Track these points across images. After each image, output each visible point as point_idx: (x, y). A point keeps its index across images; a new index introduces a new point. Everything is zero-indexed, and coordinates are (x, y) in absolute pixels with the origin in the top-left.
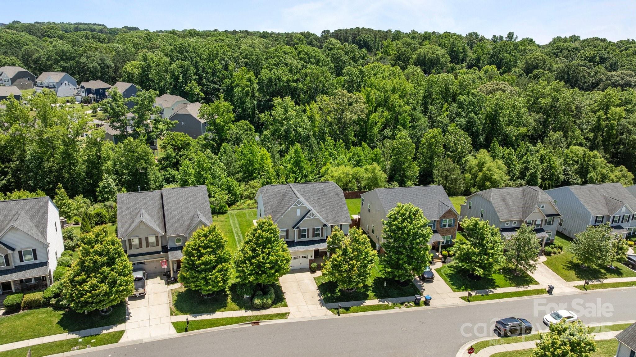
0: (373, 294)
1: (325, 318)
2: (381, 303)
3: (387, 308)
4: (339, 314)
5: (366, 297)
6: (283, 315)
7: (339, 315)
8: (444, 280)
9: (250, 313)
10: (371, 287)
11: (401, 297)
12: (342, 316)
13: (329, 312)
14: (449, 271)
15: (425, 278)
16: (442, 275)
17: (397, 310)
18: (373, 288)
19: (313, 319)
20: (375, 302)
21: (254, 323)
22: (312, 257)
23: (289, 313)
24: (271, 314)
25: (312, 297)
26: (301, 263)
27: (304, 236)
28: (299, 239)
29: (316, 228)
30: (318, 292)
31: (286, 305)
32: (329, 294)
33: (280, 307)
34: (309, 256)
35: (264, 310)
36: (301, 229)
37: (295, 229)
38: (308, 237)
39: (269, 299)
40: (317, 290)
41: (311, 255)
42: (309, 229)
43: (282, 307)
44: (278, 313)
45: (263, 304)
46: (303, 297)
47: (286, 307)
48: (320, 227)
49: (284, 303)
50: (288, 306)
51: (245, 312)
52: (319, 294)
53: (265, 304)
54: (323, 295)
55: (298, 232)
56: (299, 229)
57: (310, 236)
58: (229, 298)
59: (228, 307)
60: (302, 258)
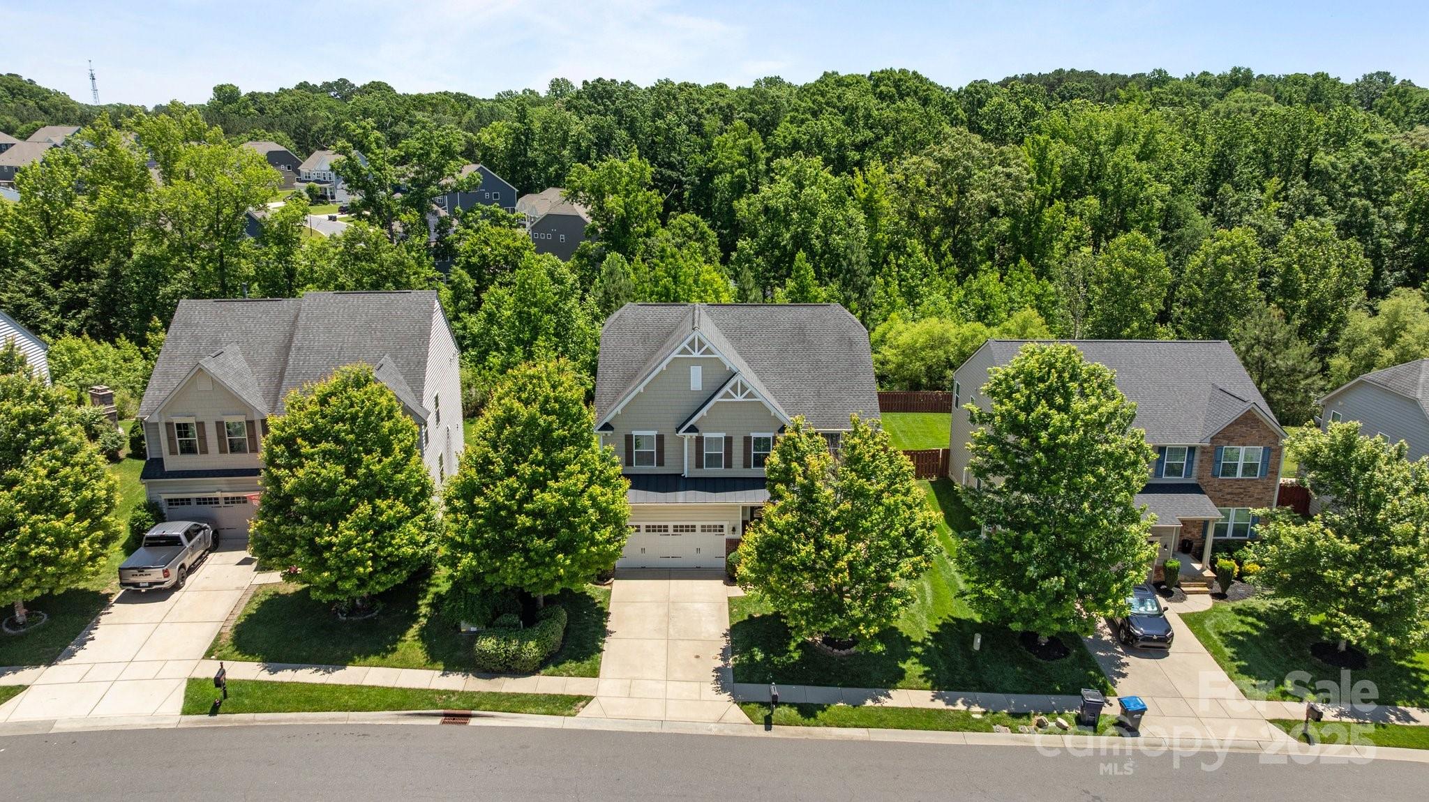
0: (921, 669)
1: (714, 730)
2: (940, 704)
3: (964, 723)
4: (768, 723)
5: (894, 678)
6: (568, 704)
7: (768, 728)
8: (1213, 654)
9: (457, 682)
10: (922, 644)
11: (1031, 692)
12: (778, 732)
13: (736, 714)
14: (1236, 626)
15: (1136, 637)
16: (1208, 636)
17: (1001, 737)
18: (928, 650)
19: (666, 730)
20: (920, 698)
21: (451, 717)
22: (734, 530)
23: (592, 698)
24: (526, 695)
25: (697, 657)
26: (698, 550)
27: (714, 460)
28: (699, 470)
29: (754, 435)
30: (723, 643)
31: (594, 673)
32: (762, 652)
33: (570, 676)
34: (725, 529)
35: (508, 679)
36: (705, 435)
37: (681, 433)
38: (729, 465)
39: (532, 644)
40: (725, 635)
41: (733, 523)
42: (731, 438)
43: (576, 675)
44: (552, 693)
45: (507, 657)
46: (665, 651)
47: (590, 676)
48: (770, 435)
49: (591, 664)
50: (601, 675)
51: (443, 675)
52: (724, 650)
53: (515, 657)
54: (737, 653)
55: (694, 444)
56: (696, 434)
57: (734, 463)
58: (416, 627)
59: (397, 655)
60: (702, 531)
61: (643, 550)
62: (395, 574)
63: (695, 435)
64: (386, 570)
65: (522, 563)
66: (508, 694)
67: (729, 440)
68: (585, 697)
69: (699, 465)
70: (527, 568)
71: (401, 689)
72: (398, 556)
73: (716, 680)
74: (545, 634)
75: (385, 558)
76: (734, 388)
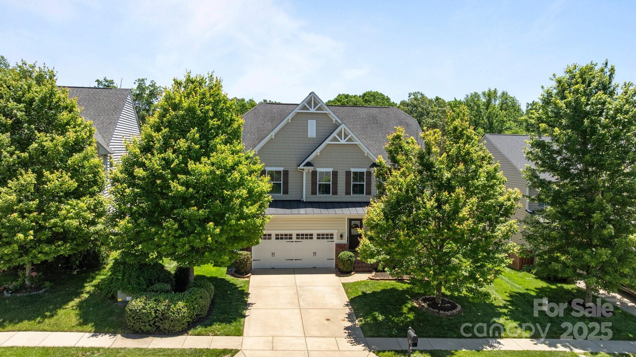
6: (213, 356)
10: (505, 308)
18: (511, 311)
22: (341, 236)
23: (237, 351)
24: (172, 350)
25: (328, 320)
26: (315, 254)
27: (325, 189)
28: (314, 196)
29: (353, 170)
30: (347, 310)
31: (239, 333)
32: (382, 314)
33: (216, 335)
34: (335, 237)
35: (156, 339)
36: (319, 170)
37: (301, 167)
38: (335, 193)
39: (181, 304)
40: (347, 305)
41: (341, 232)
42: (337, 172)
43: (221, 335)
44: (198, 347)
45: (157, 317)
46: (299, 316)
47: (235, 335)
48: (364, 170)
49: (236, 326)
50: (245, 334)
51: (92, 336)
52: (349, 315)
53: (164, 317)
54: (361, 317)
55: (310, 176)
56: (313, 168)
57: (338, 191)
58: (77, 300)
59: (53, 320)
60: (318, 238)
61: (273, 254)
62: (59, 246)
63: (311, 169)
64: (50, 241)
65: (176, 230)
66: (154, 349)
67: (335, 174)
68: (231, 351)
69: (314, 193)
70: (181, 236)
71: (43, 348)
72: (63, 227)
73: (349, 335)
74: (194, 297)
75: (50, 228)
76: (340, 135)
